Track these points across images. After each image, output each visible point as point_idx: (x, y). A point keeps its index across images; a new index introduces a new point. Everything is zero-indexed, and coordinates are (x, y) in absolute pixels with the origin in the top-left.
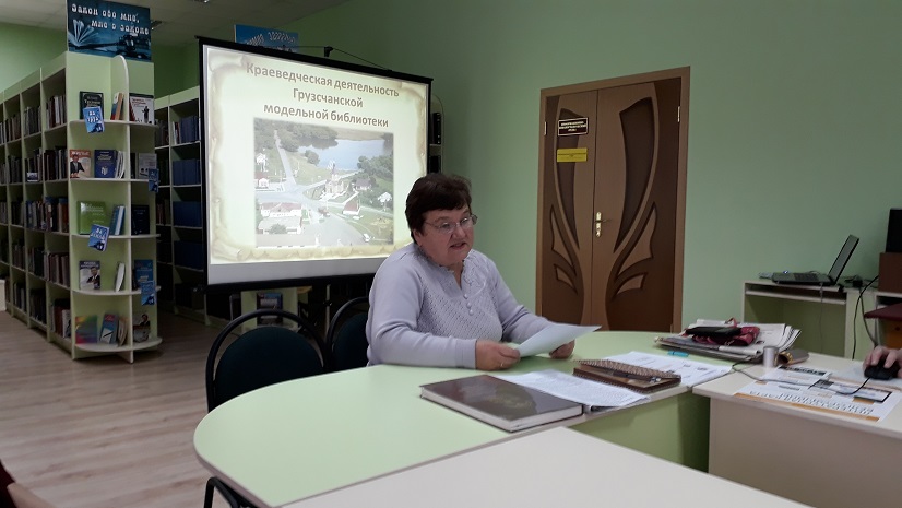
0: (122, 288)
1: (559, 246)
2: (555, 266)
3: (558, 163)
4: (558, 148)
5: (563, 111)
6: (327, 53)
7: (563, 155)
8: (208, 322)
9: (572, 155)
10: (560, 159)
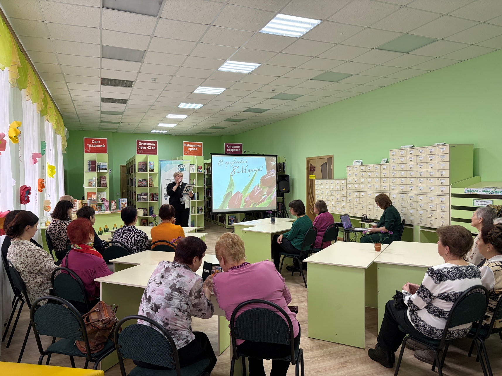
0: (194, 213)
1: (311, 203)
2: (310, 209)
3: (310, 179)
4: (310, 175)
5: (310, 164)
6: (245, 152)
7: (311, 177)
8: (219, 225)
9: (312, 177)
10: (310, 178)
